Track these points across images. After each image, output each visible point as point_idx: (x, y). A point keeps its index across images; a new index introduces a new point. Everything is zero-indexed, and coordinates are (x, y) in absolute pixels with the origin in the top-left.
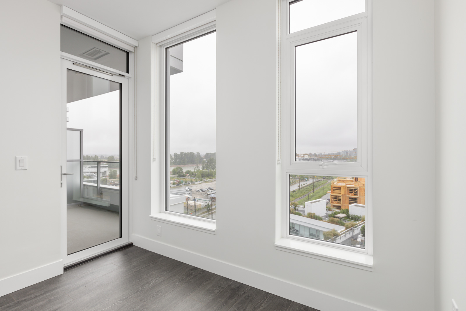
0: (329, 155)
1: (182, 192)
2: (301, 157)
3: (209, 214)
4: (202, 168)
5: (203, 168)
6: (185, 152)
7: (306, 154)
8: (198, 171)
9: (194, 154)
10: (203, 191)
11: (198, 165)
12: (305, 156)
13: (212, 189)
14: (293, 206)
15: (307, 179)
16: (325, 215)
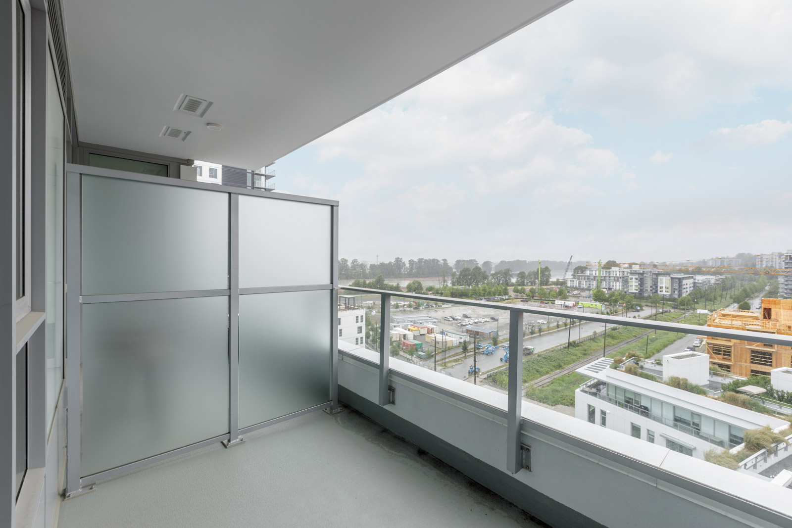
0: (681, 265)
1: (422, 320)
2: (624, 268)
3: (465, 357)
4: (451, 283)
5: (453, 284)
6: (425, 259)
7: (635, 264)
8: (445, 288)
9: (438, 261)
10: (454, 319)
11: (446, 278)
12: (633, 266)
13: (468, 317)
14: (632, 359)
15: (639, 308)
16: (708, 383)
